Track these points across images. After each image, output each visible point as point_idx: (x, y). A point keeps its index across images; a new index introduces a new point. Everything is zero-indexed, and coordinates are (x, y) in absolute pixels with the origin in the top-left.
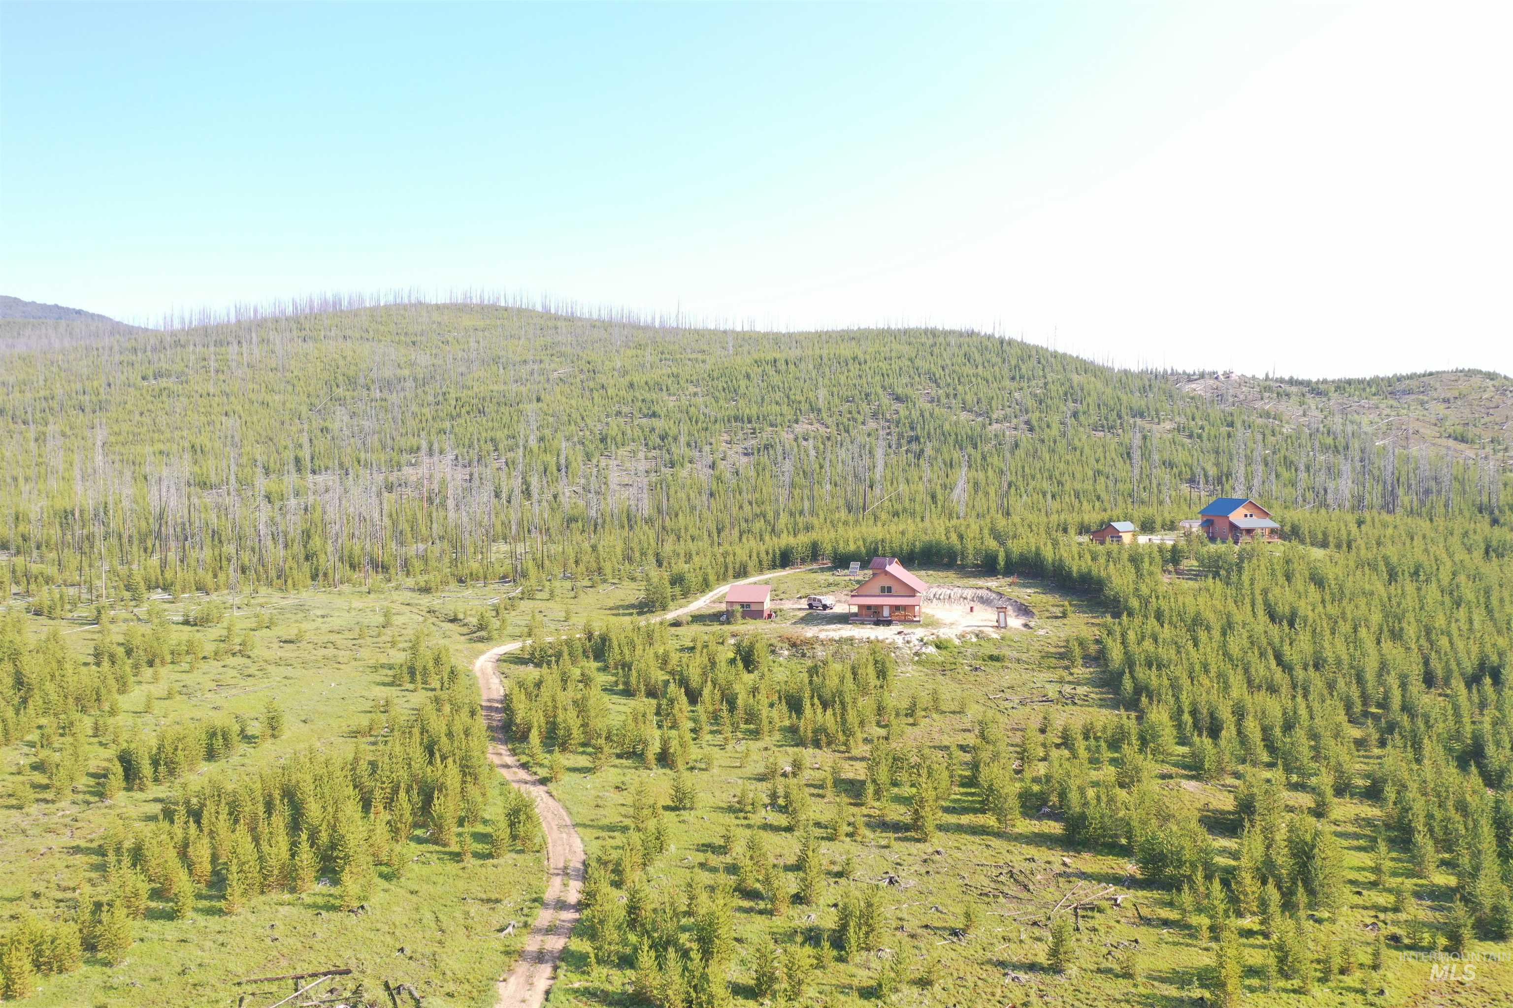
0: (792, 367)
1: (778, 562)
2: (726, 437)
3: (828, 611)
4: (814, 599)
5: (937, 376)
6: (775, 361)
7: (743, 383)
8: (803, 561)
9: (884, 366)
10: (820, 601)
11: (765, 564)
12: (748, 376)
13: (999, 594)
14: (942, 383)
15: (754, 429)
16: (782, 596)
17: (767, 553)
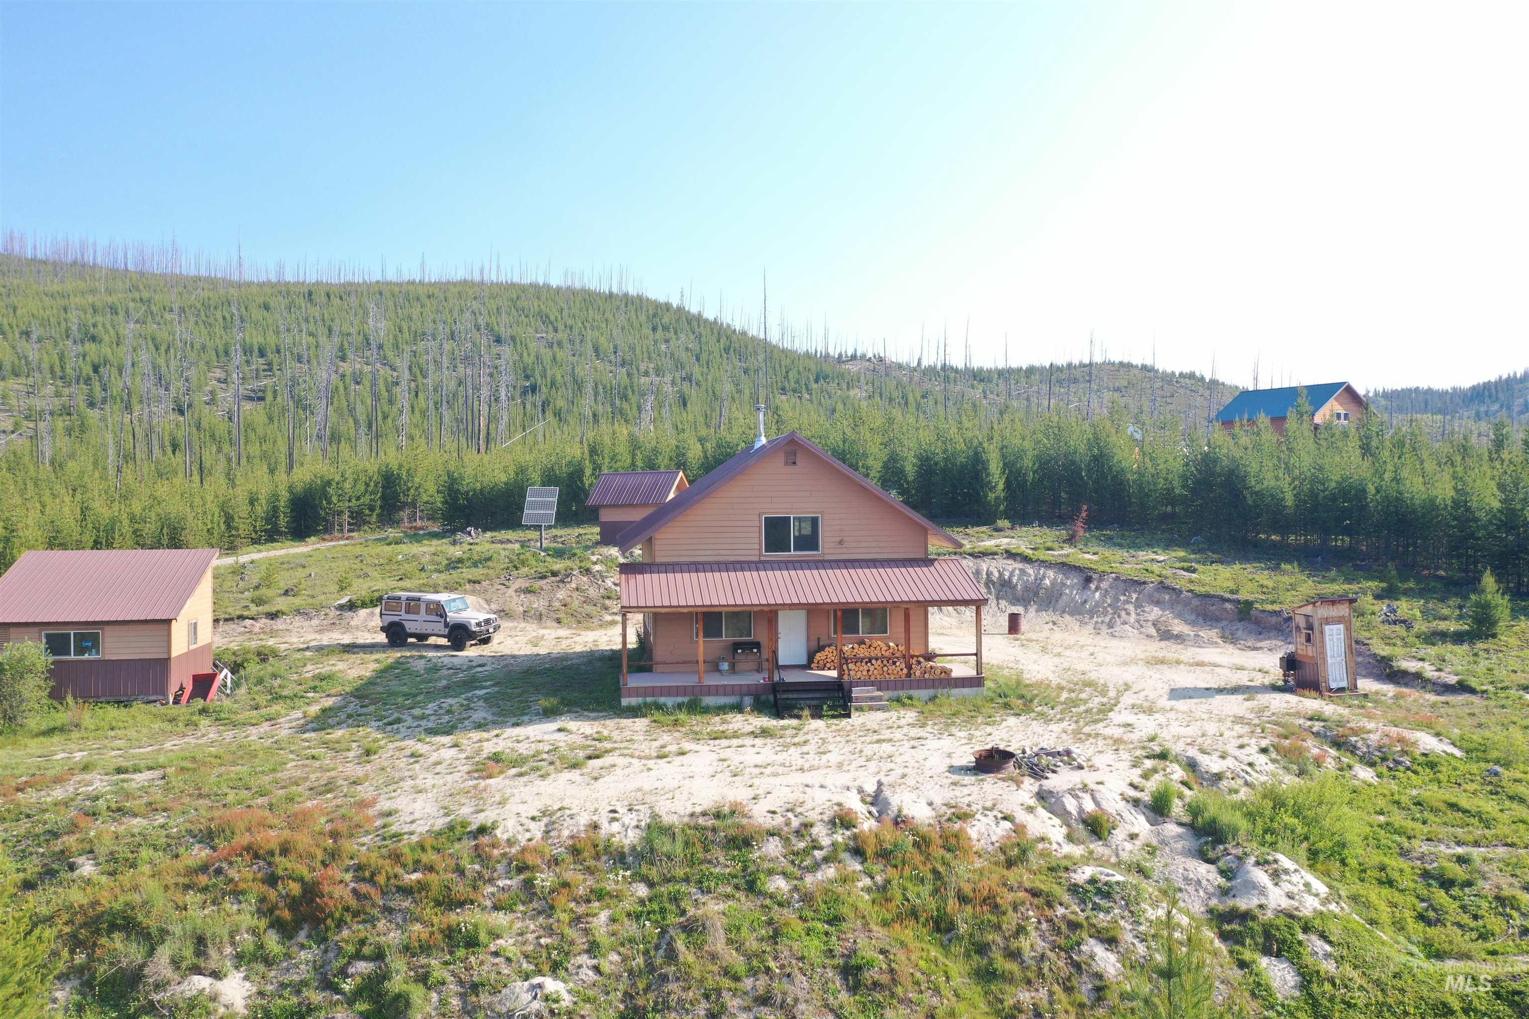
0: (336, 301)
1: (283, 521)
2: (219, 373)
3: (472, 652)
4: (413, 605)
5: (552, 318)
6: (310, 294)
7: (258, 314)
8: (358, 520)
9: (475, 305)
10: (438, 610)
11: (243, 528)
12: (267, 307)
13: (1065, 567)
14: (561, 327)
15: (270, 364)
16: (281, 604)
17: (252, 502)
